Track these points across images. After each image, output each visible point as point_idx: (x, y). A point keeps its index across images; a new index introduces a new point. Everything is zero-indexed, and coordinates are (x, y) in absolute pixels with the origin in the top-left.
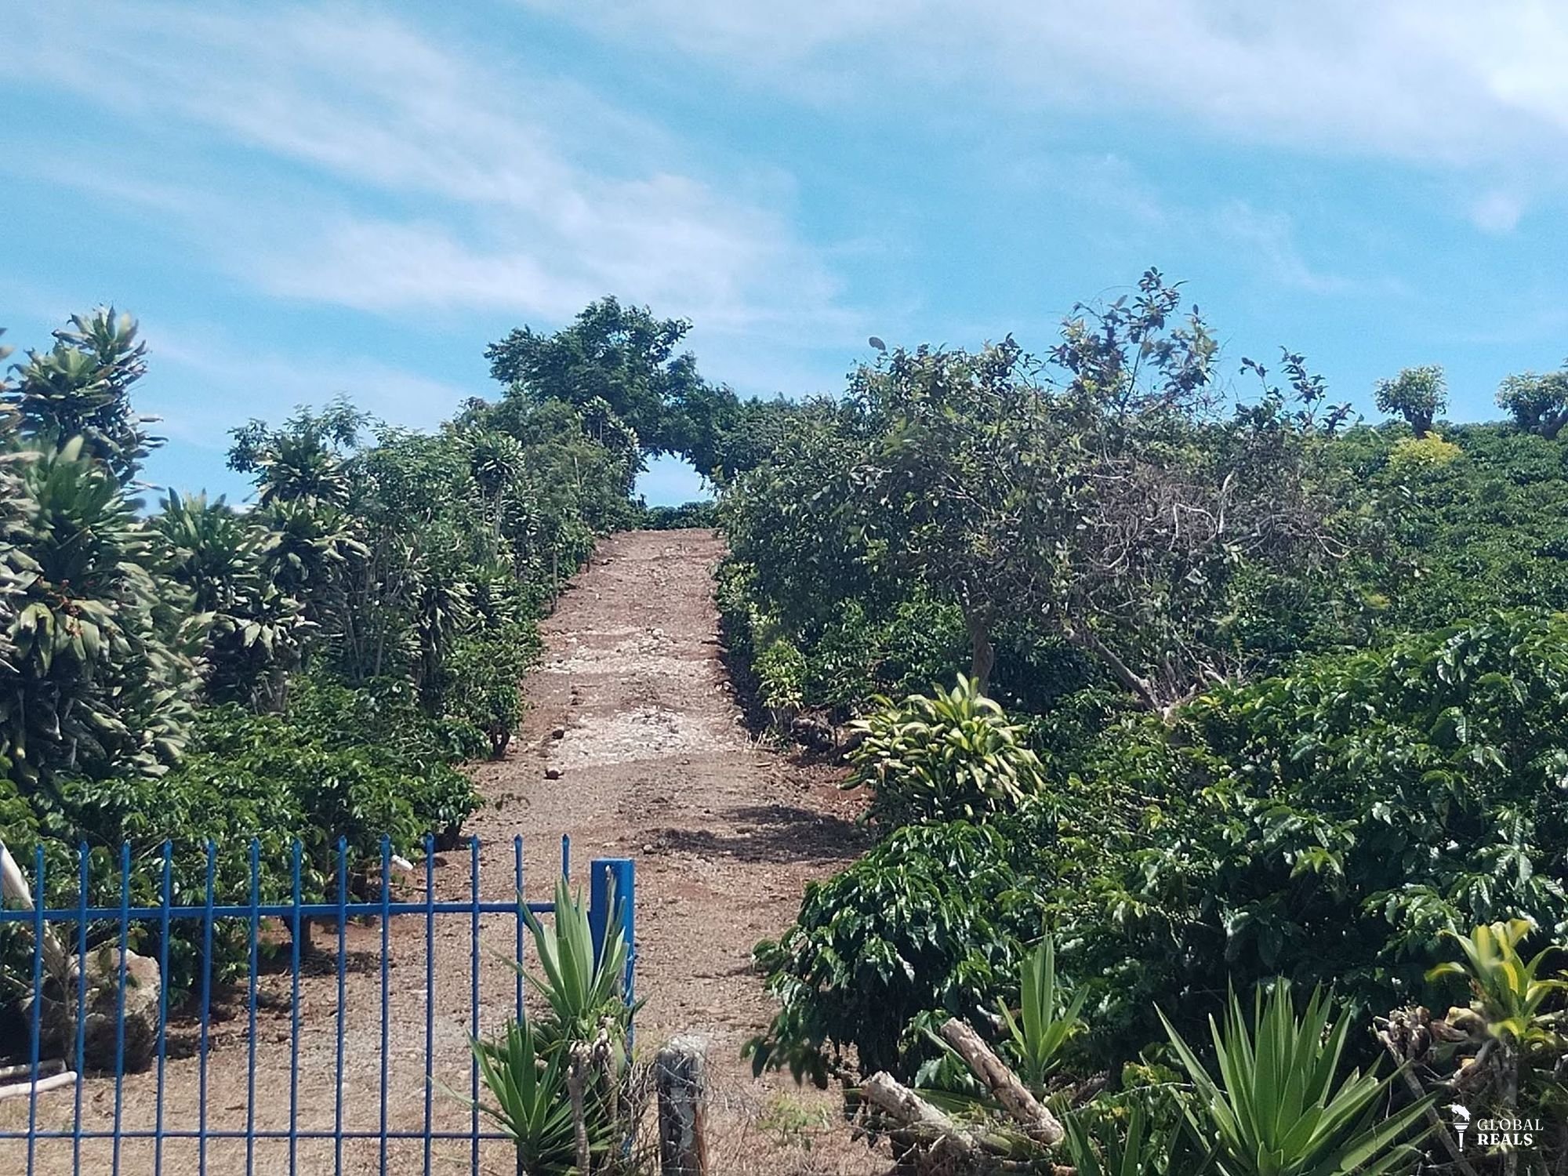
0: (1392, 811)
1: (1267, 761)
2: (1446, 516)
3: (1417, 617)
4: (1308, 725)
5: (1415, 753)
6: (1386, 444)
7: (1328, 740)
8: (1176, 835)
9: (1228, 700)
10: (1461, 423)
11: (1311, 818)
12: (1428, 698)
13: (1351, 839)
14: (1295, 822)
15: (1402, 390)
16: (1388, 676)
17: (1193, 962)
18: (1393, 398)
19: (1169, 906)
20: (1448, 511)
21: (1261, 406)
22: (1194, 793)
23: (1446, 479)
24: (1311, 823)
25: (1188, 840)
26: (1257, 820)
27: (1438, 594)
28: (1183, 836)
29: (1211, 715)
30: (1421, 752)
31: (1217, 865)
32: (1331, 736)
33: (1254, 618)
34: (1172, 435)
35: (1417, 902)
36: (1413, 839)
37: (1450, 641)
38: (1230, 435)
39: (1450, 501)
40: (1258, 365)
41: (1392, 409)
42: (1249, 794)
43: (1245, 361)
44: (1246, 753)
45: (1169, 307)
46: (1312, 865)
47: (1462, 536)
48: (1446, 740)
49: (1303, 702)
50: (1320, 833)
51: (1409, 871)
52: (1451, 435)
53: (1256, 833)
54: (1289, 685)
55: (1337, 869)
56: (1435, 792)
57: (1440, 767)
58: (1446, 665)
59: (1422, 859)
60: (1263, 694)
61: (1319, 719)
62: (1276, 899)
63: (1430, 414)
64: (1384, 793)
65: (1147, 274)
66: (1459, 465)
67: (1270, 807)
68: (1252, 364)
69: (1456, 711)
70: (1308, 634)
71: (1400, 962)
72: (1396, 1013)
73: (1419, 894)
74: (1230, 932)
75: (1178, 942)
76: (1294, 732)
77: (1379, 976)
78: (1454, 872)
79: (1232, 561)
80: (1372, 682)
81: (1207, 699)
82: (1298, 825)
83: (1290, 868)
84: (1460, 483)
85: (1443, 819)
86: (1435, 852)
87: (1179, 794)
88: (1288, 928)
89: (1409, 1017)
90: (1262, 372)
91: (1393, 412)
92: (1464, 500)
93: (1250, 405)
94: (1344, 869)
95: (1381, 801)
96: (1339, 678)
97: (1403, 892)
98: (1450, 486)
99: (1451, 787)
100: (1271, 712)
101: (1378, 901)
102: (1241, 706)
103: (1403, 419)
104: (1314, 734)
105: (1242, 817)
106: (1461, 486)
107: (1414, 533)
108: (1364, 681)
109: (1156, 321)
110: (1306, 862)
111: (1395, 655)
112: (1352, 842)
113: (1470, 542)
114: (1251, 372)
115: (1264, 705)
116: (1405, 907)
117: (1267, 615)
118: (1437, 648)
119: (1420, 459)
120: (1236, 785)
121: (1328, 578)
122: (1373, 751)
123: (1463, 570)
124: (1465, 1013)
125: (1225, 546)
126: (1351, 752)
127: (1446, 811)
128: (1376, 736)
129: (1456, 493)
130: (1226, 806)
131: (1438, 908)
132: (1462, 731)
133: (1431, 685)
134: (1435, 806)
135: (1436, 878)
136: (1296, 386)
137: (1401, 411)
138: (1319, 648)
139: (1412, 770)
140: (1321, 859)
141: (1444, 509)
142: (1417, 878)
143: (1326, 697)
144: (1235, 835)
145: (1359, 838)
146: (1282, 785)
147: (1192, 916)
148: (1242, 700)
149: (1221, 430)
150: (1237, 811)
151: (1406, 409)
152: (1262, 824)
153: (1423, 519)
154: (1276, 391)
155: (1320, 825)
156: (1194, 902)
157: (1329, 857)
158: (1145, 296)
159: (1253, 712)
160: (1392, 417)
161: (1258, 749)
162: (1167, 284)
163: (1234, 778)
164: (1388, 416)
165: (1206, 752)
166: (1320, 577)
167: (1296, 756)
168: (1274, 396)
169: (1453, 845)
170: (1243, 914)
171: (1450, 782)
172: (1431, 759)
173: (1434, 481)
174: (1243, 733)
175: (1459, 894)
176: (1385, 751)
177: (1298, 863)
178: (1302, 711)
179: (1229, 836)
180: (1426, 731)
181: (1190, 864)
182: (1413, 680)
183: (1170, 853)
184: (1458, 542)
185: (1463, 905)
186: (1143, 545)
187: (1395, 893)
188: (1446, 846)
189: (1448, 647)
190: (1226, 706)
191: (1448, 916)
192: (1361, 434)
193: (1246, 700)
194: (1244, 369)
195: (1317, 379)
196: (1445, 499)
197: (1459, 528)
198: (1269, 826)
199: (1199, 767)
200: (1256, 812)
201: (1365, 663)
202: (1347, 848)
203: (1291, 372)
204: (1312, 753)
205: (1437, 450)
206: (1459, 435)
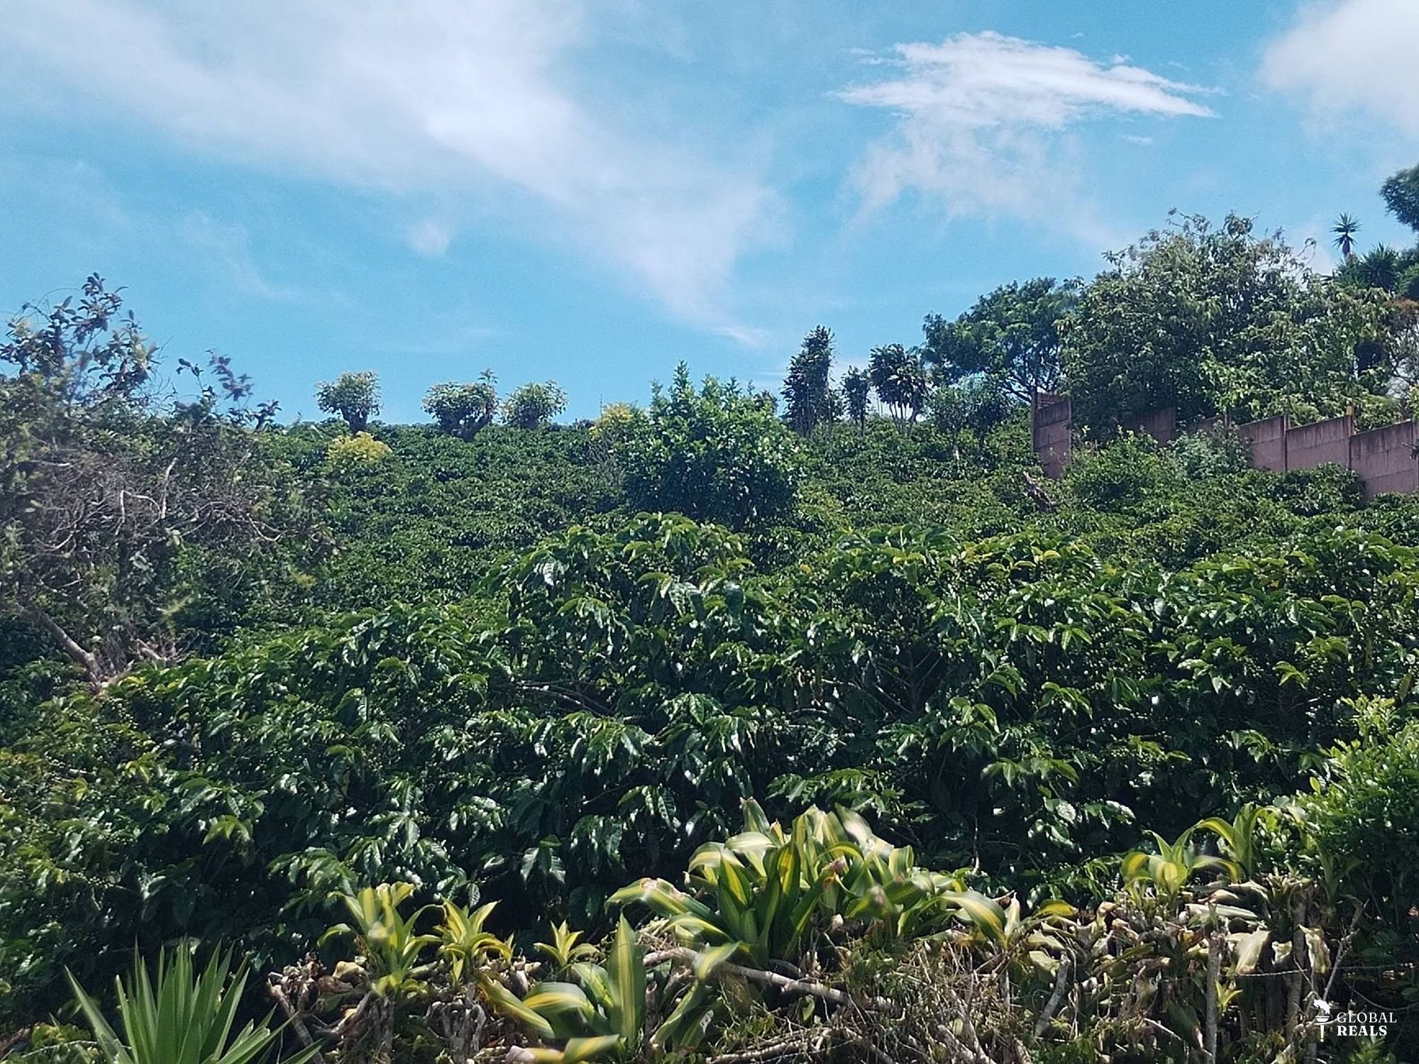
0: (298, 782)
1: (188, 736)
2: (376, 506)
3: (346, 597)
4: (225, 703)
5: (320, 729)
6: (326, 440)
7: (244, 717)
8: (100, 805)
9: (153, 681)
10: (393, 424)
11: (225, 789)
12: (334, 678)
13: (261, 808)
14: (210, 793)
15: (340, 393)
16: (300, 660)
17: (111, 922)
18: (330, 400)
19: (90, 872)
20: (378, 501)
21: (198, 403)
22: (119, 767)
23: (377, 473)
24: (225, 793)
25: (112, 810)
26: (176, 791)
27: (365, 577)
28: (107, 806)
29: (137, 694)
30: (326, 728)
31: (137, 832)
32: (246, 713)
33: (200, 596)
34: (126, 426)
35: (317, 864)
36: (316, 807)
37: (355, 628)
38: (171, 429)
39: (380, 494)
40: (193, 366)
41: (332, 408)
42: (170, 766)
43: (181, 361)
44: (170, 728)
45: (112, 310)
46: (223, 832)
47: (389, 525)
48: (348, 718)
49: (222, 681)
50: (232, 803)
51: (312, 835)
52: (382, 434)
53: (173, 803)
54: (210, 666)
55: (247, 836)
56: (337, 765)
57: (342, 742)
58: (350, 651)
59: (324, 823)
60: (186, 674)
61: (237, 697)
62: (190, 863)
63: (365, 415)
64: (292, 765)
65: (90, 279)
66: (388, 461)
67: (190, 778)
68: (188, 365)
69: (358, 692)
70: (247, 612)
71: (300, 919)
72: (289, 969)
73: (320, 857)
74: (147, 895)
75: (98, 906)
76: (213, 709)
77: (281, 932)
78: (351, 836)
79: (173, 544)
80: (286, 664)
81: (134, 679)
82: (212, 796)
83: (204, 833)
84: (389, 477)
85: (344, 789)
86: (335, 818)
87: (105, 766)
88: (201, 890)
89: (301, 972)
90: (196, 371)
91: (333, 412)
92: (392, 493)
93: (188, 402)
94: (253, 836)
95: (290, 773)
96: (256, 660)
97: (306, 856)
98: (380, 480)
99: (351, 760)
100: (194, 692)
101: (283, 863)
102: (166, 685)
103: (342, 418)
104: (231, 711)
105: (163, 789)
106: (390, 479)
107: (347, 521)
108: (278, 663)
109: (99, 322)
110: (219, 830)
111: (306, 641)
112: (262, 811)
113: (396, 530)
114: (187, 371)
115: (187, 683)
116: (306, 869)
117: (211, 593)
118: (343, 635)
119: (356, 455)
120: (158, 759)
121: (268, 561)
122: (284, 727)
123: (387, 556)
124: (351, 966)
125: (167, 529)
126: (264, 729)
127: (347, 781)
128: (288, 713)
129: (385, 486)
130: (148, 779)
131: (335, 869)
132: (363, 710)
133: (337, 667)
134: (336, 777)
135: (336, 843)
136: (226, 386)
137: (340, 411)
138: (256, 625)
139: (318, 744)
140: (232, 826)
141: (374, 501)
142: (318, 842)
143: (244, 678)
144: (155, 805)
145: (267, 807)
146: (202, 758)
147: (112, 880)
148: (166, 680)
149: (163, 424)
150: (157, 783)
151: (343, 409)
152: (181, 794)
153: (355, 509)
154: (210, 389)
155: (234, 796)
156: (115, 867)
157: (241, 825)
158: (89, 299)
159: (176, 691)
160: (332, 416)
161: (181, 724)
162: (108, 289)
163: (157, 752)
164: (328, 415)
165: (131, 728)
166: (260, 559)
167: (214, 732)
168: (208, 393)
169: (352, 811)
170: (160, 878)
171: (350, 755)
172: (334, 734)
173: (366, 474)
174: (168, 710)
175: (355, 857)
176: (295, 727)
177: (211, 829)
178: (222, 690)
179: (149, 805)
180: (331, 709)
181: (112, 832)
182: (322, 663)
183: (94, 822)
184: (386, 530)
185: (358, 866)
186: (90, 528)
187: (298, 856)
188: (345, 812)
189: (352, 634)
190: (151, 686)
191: (344, 876)
192: (301, 430)
193: (171, 680)
194: (181, 368)
195: (244, 378)
196: (375, 491)
197: (387, 517)
198: (186, 796)
199: (123, 741)
200: (175, 783)
201: (281, 646)
202: (257, 816)
203: (219, 373)
204: (229, 728)
205: (369, 448)
206: (389, 435)
